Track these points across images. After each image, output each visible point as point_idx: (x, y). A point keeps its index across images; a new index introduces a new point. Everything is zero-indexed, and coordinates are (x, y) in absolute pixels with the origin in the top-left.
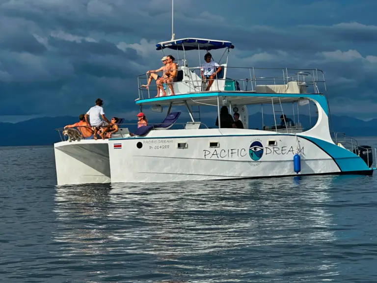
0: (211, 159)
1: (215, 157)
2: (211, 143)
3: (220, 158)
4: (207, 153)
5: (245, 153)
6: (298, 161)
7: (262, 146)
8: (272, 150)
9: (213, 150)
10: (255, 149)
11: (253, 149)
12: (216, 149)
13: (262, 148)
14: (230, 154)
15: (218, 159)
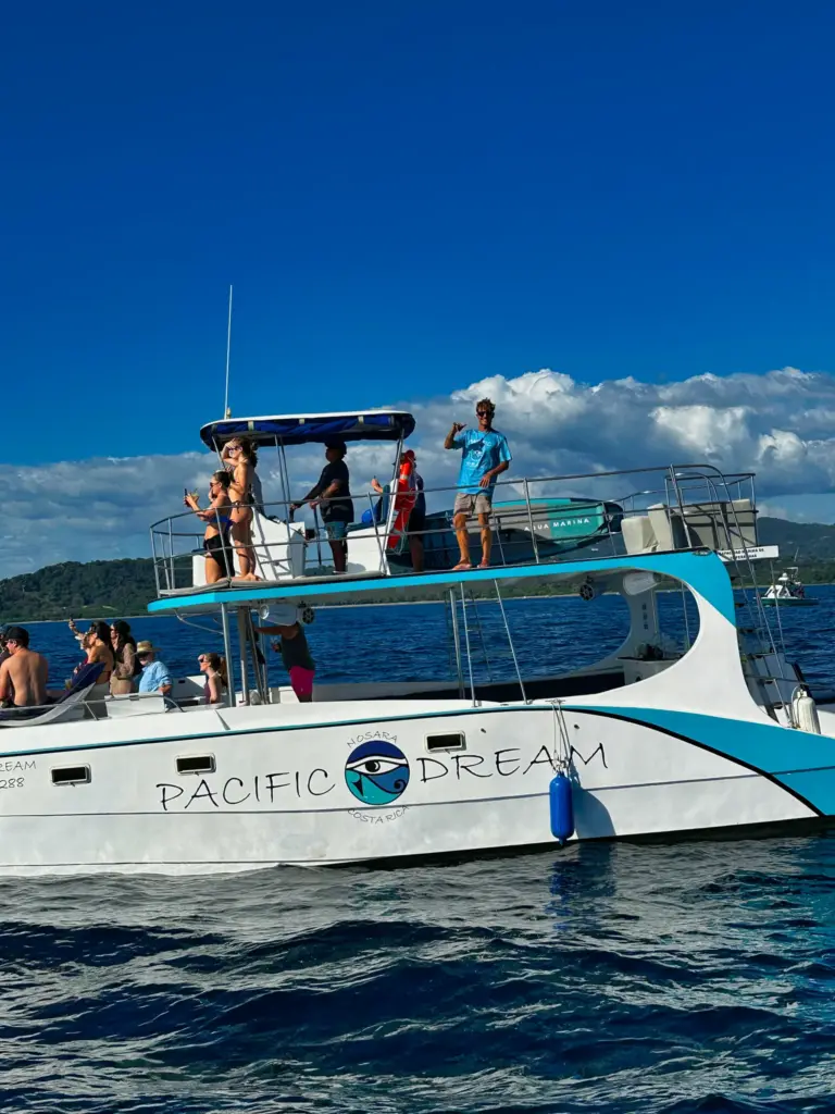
0: (187, 810)
1: (204, 804)
2: (179, 761)
3: (224, 807)
4: (171, 792)
5: (328, 783)
6: (570, 799)
7: (400, 755)
8: (452, 765)
9: (191, 780)
10: (370, 766)
11: (363, 769)
12: (206, 777)
13: (403, 762)
14: (264, 793)
15: (216, 809)
